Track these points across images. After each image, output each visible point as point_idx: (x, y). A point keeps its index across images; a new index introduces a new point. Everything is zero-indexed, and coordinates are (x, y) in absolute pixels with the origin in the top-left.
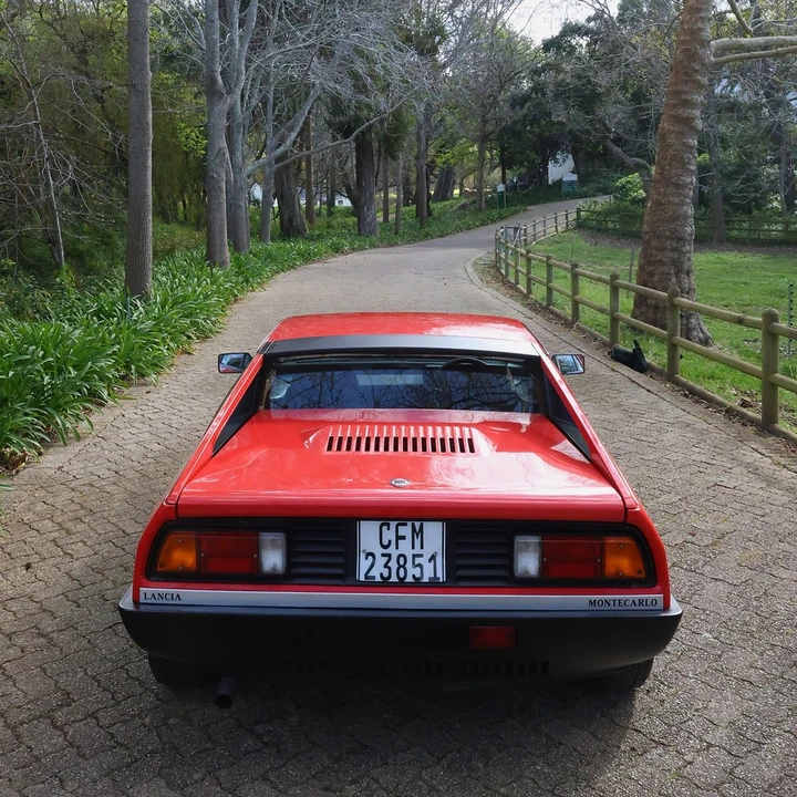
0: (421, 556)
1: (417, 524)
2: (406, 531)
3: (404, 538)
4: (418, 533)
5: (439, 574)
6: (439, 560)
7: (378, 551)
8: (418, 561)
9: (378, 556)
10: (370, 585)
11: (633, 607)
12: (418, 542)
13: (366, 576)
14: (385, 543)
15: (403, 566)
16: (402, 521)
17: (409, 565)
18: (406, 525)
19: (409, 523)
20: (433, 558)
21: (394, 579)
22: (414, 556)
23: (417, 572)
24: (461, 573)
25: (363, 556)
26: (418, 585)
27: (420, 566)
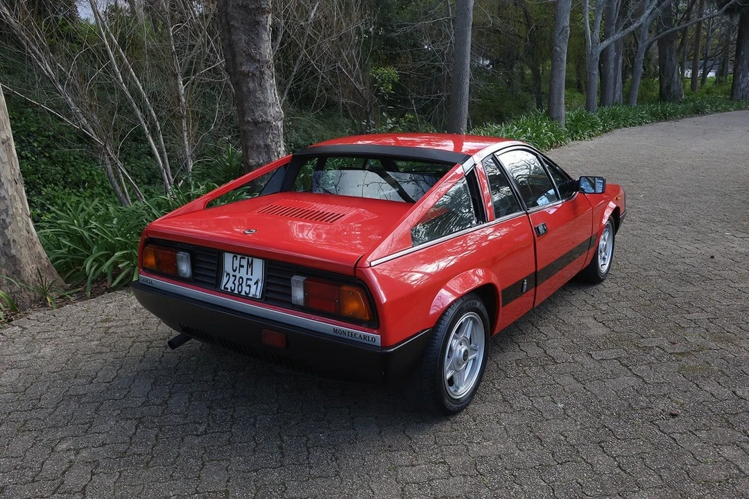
0: (251, 280)
1: (250, 259)
2: (244, 262)
3: (243, 267)
4: (250, 265)
5: (258, 294)
6: (260, 284)
7: (232, 273)
8: (249, 282)
9: (231, 275)
10: (226, 293)
11: (360, 340)
12: (250, 270)
13: (225, 288)
14: (235, 268)
15: (241, 284)
16: (243, 256)
17: (244, 284)
18: (244, 258)
19: (246, 258)
20: (256, 283)
21: (236, 292)
22: (247, 279)
23: (247, 289)
24: (270, 295)
25: (225, 274)
26: (246, 298)
27: (249, 286)
